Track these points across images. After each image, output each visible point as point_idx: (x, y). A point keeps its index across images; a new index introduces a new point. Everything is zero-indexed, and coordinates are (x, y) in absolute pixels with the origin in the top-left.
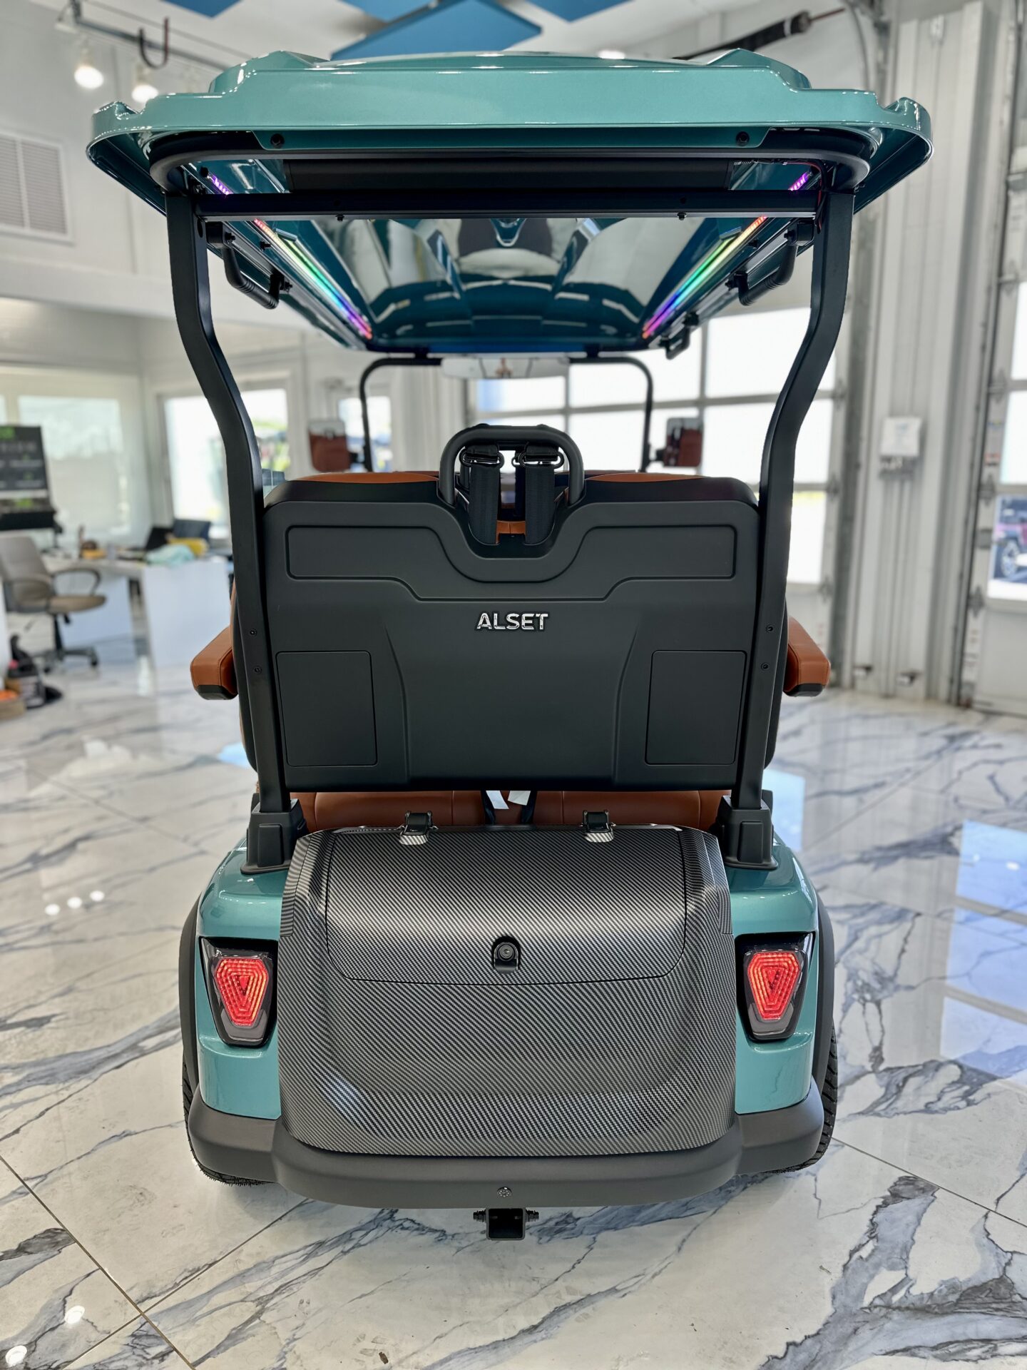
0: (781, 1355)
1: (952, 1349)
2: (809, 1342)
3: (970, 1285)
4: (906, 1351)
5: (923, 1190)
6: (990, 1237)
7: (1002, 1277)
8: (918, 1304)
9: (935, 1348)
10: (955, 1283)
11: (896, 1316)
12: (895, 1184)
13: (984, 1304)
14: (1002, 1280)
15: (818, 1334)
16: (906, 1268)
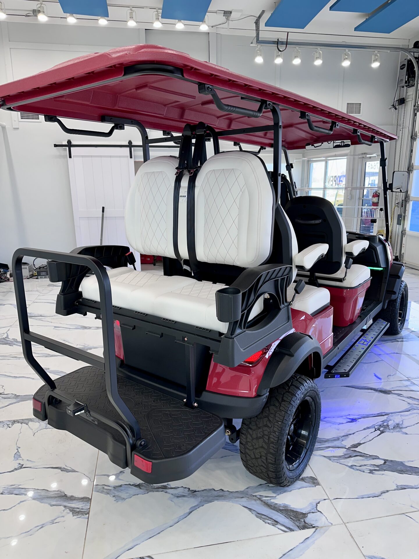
0: (216, 490)
1: (263, 517)
2: (227, 492)
3: (292, 509)
4: (250, 509)
5: (314, 483)
6: (318, 504)
7: (305, 514)
8: (269, 503)
9: (259, 514)
10: (289, 506)
11: (258, 502)
12: (307, 477)
13: (290, 516)
14: (304, 515)
15: (232, 492)
16: (278, 495)
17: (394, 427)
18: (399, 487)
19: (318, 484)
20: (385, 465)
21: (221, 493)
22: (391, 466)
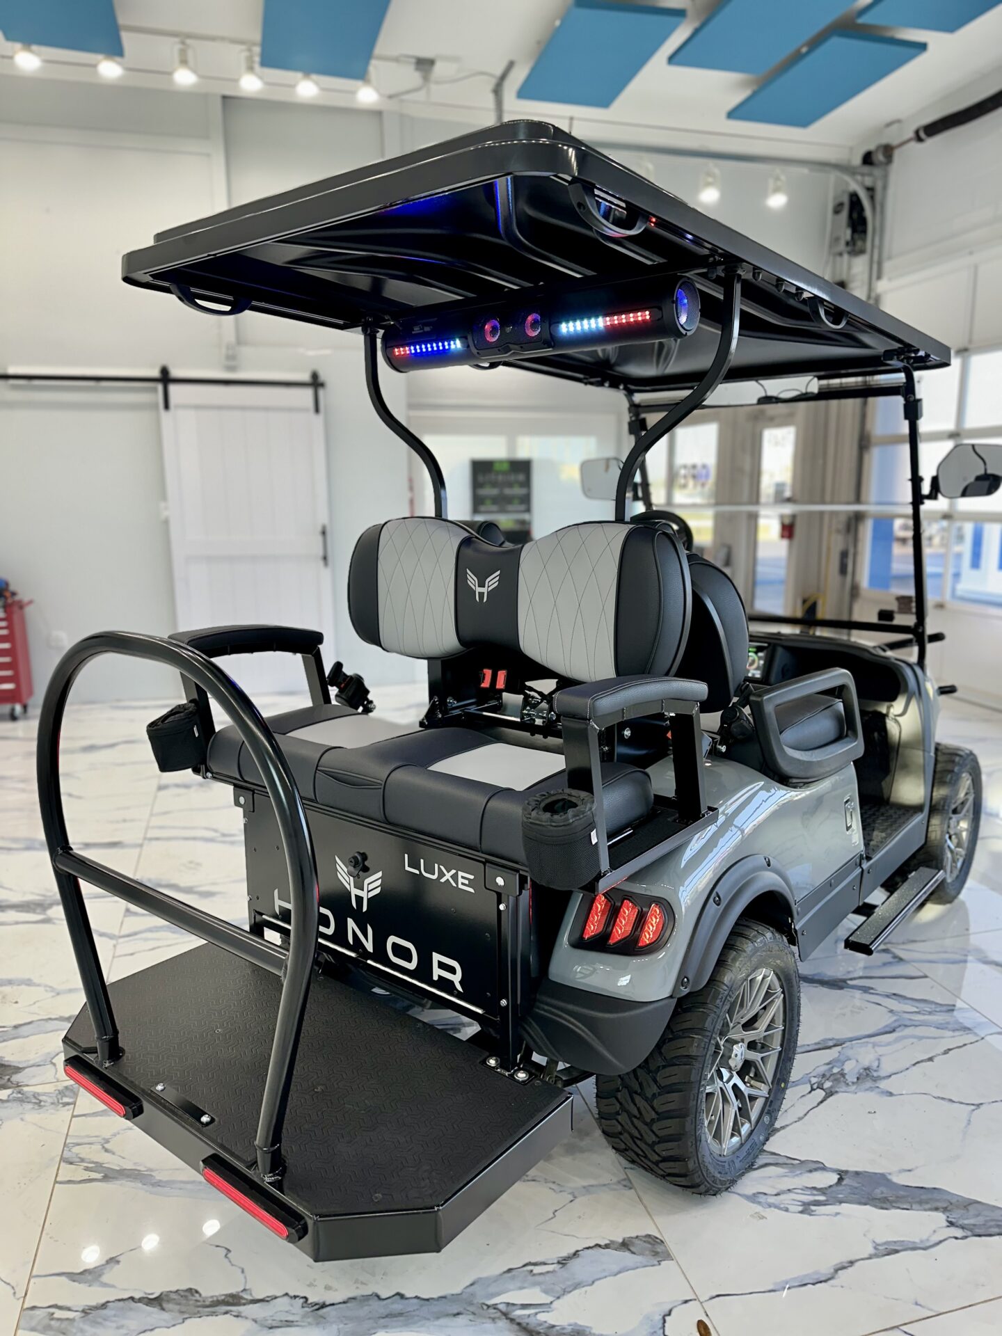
0: (383, 1297)
2: (416, 1301)
5: (656, 1254)
6: (667, 1318)
8: (531, 1327)
10: (584, 1330)
11: (503, 1323)
12: (637, 1237)
15: (428, 1300)
16: (558, 1298)
17: (858, 1079)
18: (880, 1248)
19: (668, 1256)
20: (840, 1188)
21: (397, 1306)
22: (856, 1188)
